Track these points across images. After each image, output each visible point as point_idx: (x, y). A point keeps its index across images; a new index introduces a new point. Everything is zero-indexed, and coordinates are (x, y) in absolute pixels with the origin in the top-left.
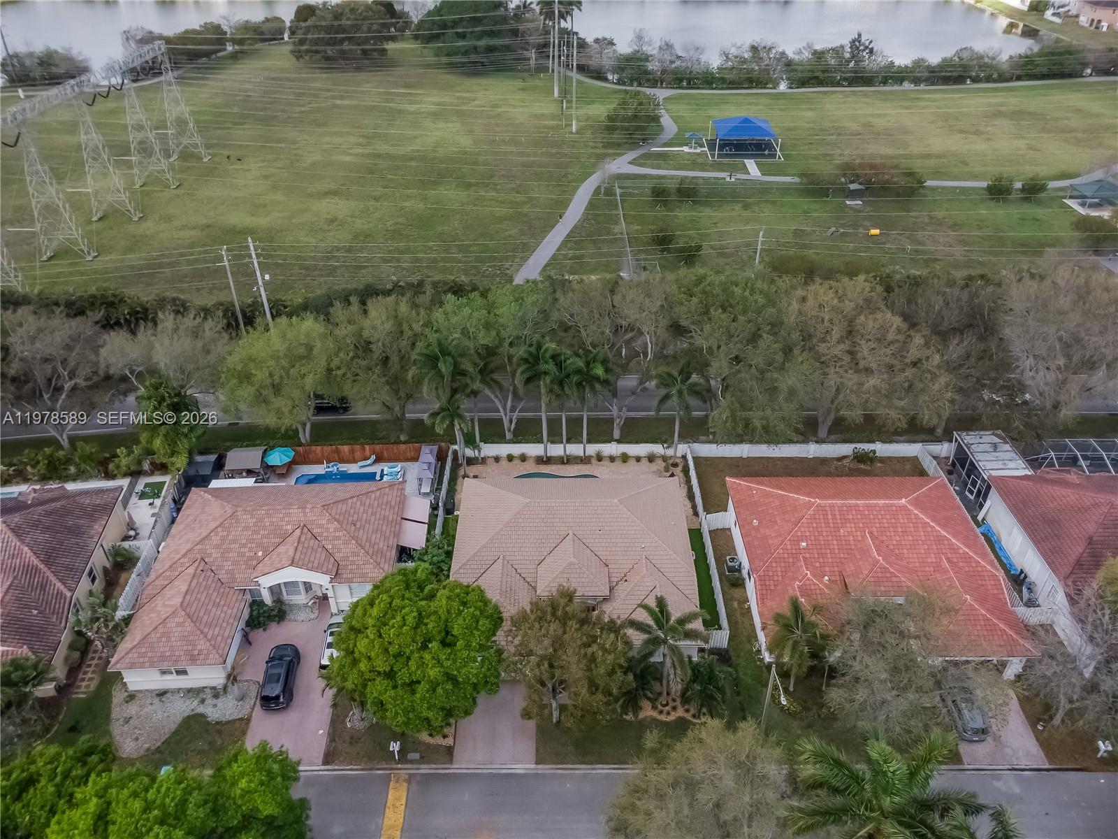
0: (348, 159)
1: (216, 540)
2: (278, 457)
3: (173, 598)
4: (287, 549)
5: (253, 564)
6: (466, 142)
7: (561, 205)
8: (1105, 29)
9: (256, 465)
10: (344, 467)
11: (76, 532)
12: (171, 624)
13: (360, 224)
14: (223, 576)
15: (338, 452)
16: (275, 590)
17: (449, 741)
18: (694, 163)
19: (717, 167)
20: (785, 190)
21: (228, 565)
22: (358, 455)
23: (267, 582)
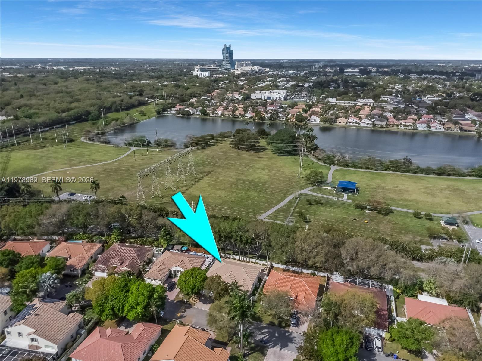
0: (231, 179)
1: (167, 259)
2: (185, 248)
3: (157, 267)
4: (178, 264)
5: (172, 265)
6: (266, 177)
9: (180, 249)
10: (197, 253)
11: (144, 253)
12: (155, 271)
13: (226, 199)
14: (166, 266)
15: (197, 250)
16: (175, 271)
17: (195, 303)
18: (329, 193)
19: (335, 195)
20: (349, 205)
21: (168, 264)
22: (201, 251)
23: (174, 269)
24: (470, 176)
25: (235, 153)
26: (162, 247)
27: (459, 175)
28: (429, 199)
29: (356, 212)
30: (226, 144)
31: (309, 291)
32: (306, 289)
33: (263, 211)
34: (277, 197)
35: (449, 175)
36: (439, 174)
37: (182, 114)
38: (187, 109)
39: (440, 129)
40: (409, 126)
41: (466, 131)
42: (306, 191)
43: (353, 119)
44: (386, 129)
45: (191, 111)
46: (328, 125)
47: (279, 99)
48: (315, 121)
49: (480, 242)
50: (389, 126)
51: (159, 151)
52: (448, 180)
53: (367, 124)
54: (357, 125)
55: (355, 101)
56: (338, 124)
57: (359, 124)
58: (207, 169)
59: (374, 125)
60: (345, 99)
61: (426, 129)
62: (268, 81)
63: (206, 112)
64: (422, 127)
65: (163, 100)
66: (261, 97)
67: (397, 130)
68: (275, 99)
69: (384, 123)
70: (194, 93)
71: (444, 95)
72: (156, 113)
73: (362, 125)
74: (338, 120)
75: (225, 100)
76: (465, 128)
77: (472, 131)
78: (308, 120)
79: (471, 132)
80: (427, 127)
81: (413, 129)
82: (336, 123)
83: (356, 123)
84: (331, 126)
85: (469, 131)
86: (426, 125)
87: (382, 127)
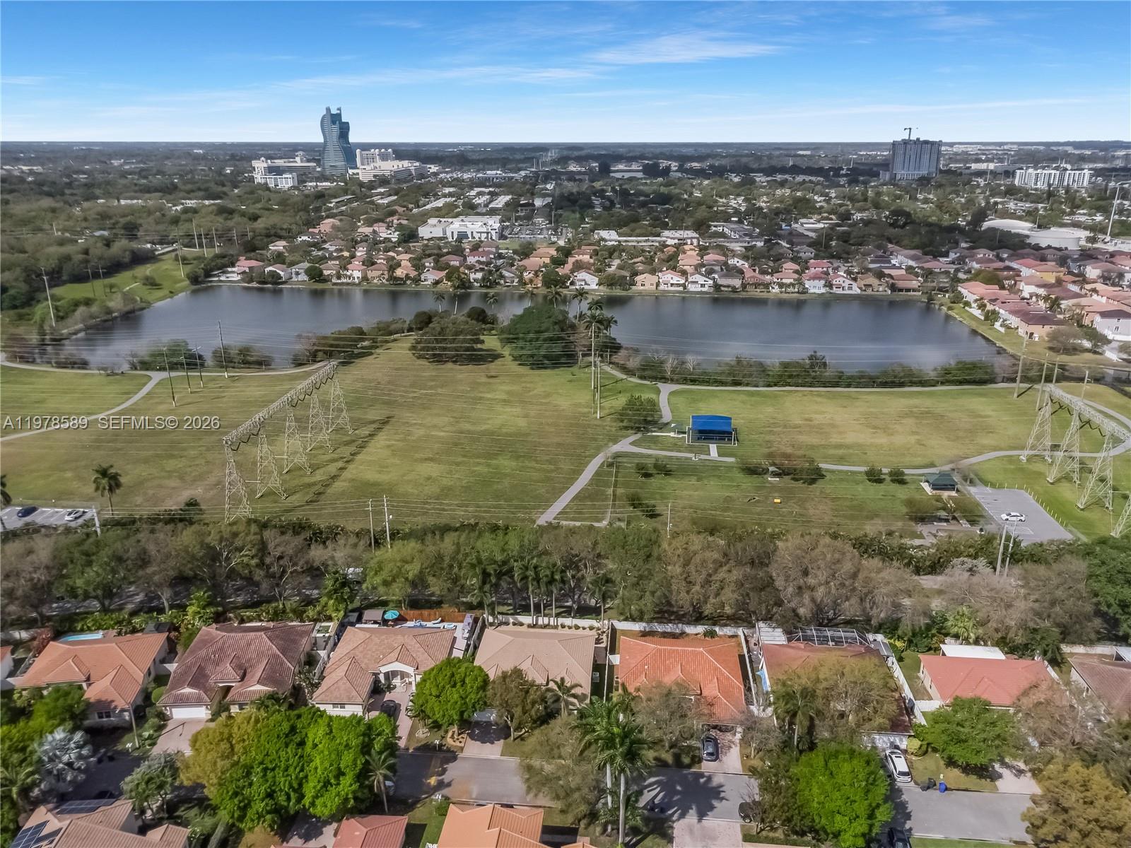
0: (442, 434)
1: (361, 649)
2: (391, 615)
3: (340, 672)
4: (394, 655)
5: (378, 661)
6: (522, 423)
7: (577, 472)
8: (1037, 339)
9: (379, 619)
10: (424, 623)
11: (295, 642)
12: (340, 683)
13: (446, 482)
14: (363, 666)
15: (421, 615)
16: (387, 675)
17: (462, 745)
18: (675, 446)
19: (690, 449)
20: (729, 467)
21: (366, 661)
22: (432, 617)
23: (384, 669)
24: (943, 383)
25: (427, 369)
26: (330, 619)
27: (922, 383)
28: (882, 440)
29: (748, 482)
30: (401, 350)
31: (723, 674)
32: (716, 668)
33: (547, 503)
34: (566, 466)
35: (902, 385)
36: (884, 385)
37: (259, 282)
38: (271, 268)
39: (850, 288)
40: (789, 285)
41: (901, 290)
42: (625, 445)
43: (670, 276)
44: (743, 295)
45: (282, 273)
46: (618, 292)
47: (487, 238)
48: (586, 284)
49: (1010, 519)
50: (748, 288)
51: (229, 377)
52: (904, 395)
53: (703, 286)
54: (681, 289)
55: (658, 235)
56: (638, 288)
57: (684, 286)
58: (375, 414)
59: (717, 287)
60: (638, 231)
61: (823, 290)
62: (445, 195)
63: (321, 274)
64: (815, 287)
65: (195, 247)
66: (445, 232)
67: (765, 295)
68: (477, 236)
69: (737, 283)
70: (274, 226)
71: (833, 217)
72: (187, 282)
73: (692, 288)
74: (639, 278)
75: (357, 242)
76: (901, 284)
77: (914, 290)
78: (572, 283)
79: (912, 293)
80: (825, 286)
81: (798, 292)
82: (633, 287)
83: (679, 285)
84: (624, 293)
85: (908, 290)
86: (823, 282)
87: (734, 290)
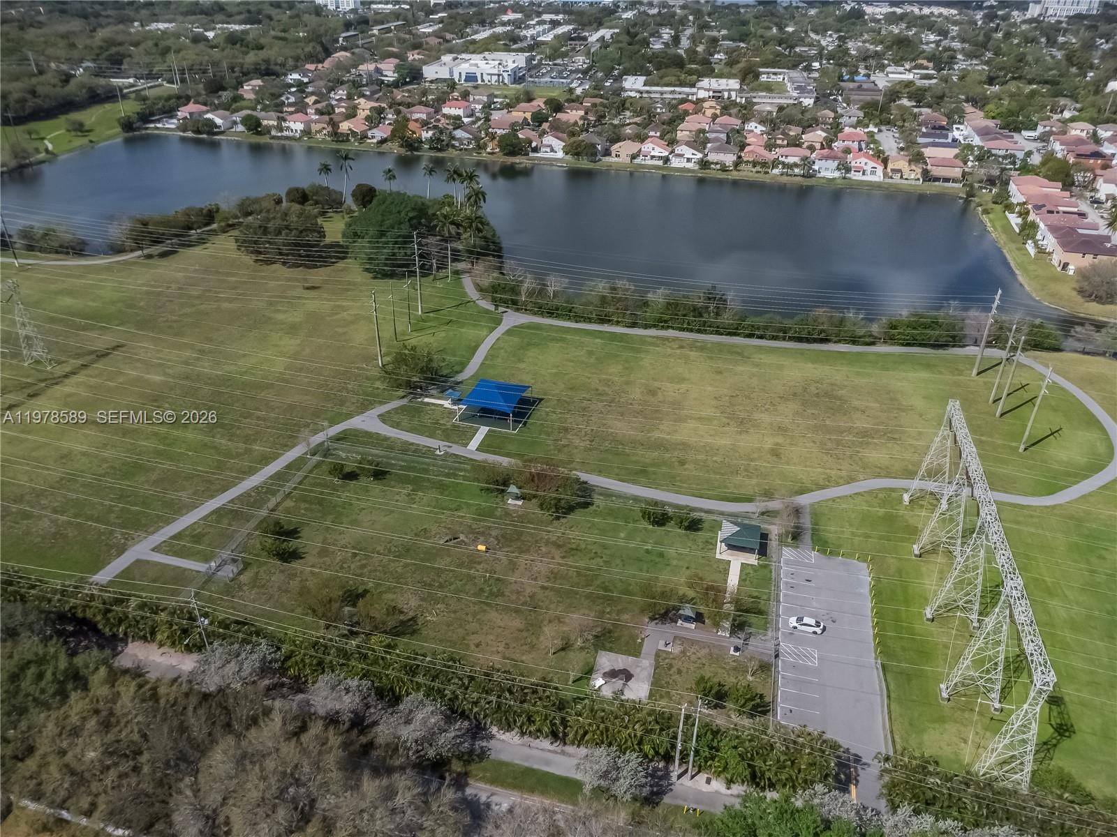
6: (280, 365)
8: (1071, 273)
13: (81, 464)
19: (448, 432)
28: (726, 440)
37: (193, 132)
38: (209, 116)
39: (873, 173)
40: (791, 166)
41: (937, 179)
42: (368, 422)
43: (651, 146)
44: (735, 175)
45: (218, 121)
46: (584, 164)
47: (498, 81)
48: (552, 150)
50: (743, 166)
51: (22, 266)
53: (689, 160)
54: (660, 163)
55: (693, 86)
56: (613, 159)
57: (666, 160)
58: (101, 341)
59: (704, 164)
60: (666, 79)
61: (837, 174)
62: (504, 24)
63: (259, 124)
64: (827, 169)
65: (173, 83)
66: (451, 73)
67: (761, 178)
68: (486, 78)
69: (729, 159)
70: (267, 61)
72: (119, 129)
73: (676, 163)
74: (615, 148)
75: (342, 83)
76: (936, 171)
77: (955, 181)
78: (536, 150)
79: (950, 184)
80: (838, 169)
81: (803, 176)
82: (607, 159)
83: (660, 158)
84: (591, 166)
85: (947, 180)
86: (836, 163)
87: (724, 169)
